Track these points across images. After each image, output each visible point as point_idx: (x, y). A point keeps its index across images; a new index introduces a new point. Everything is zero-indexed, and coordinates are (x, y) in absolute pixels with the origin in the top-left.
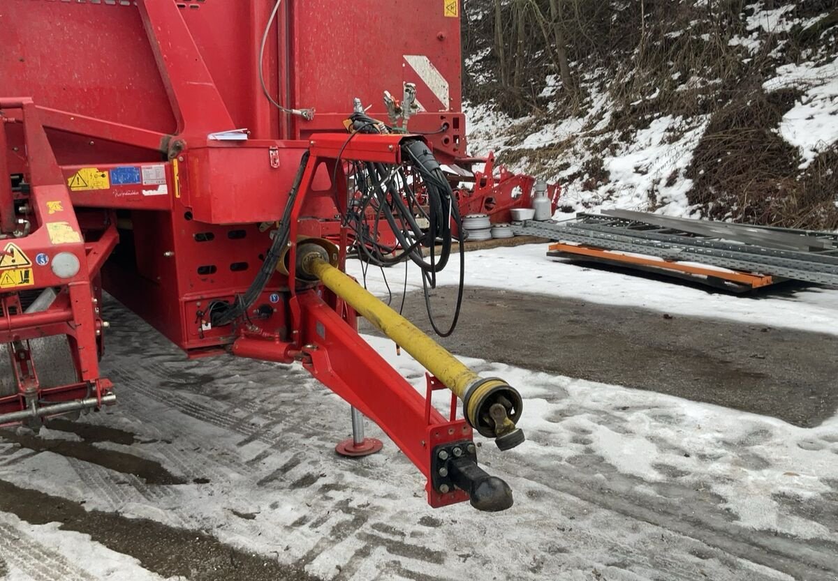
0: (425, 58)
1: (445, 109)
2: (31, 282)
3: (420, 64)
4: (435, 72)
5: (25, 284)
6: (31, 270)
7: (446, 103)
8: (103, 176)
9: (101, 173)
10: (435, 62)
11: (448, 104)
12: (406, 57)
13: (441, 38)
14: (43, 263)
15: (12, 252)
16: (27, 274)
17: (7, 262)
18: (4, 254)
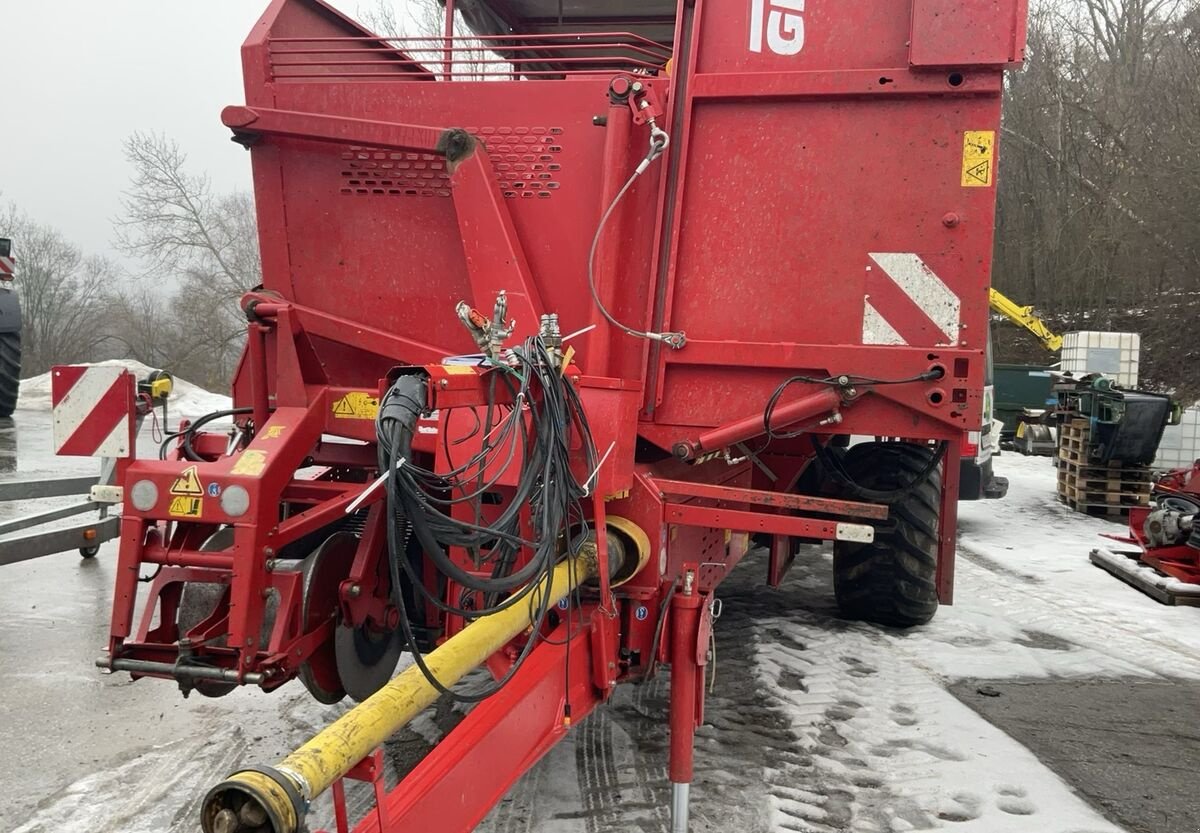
0: (913, 257)
1: (949, 342)
2: (199, 514)
3: (904, 269)
4: (934, 280)
5: (193, 515)
6: (201, 499)
7: (954, 333)
8: (374, 403)
9: (372, 400)
10: (934, 263)
12: (873, 256)
13: (950, 225)
14: (214, 495)
15: (188, 475)
16: (197, 502)
17: (181, 486)
18: (179, 477)
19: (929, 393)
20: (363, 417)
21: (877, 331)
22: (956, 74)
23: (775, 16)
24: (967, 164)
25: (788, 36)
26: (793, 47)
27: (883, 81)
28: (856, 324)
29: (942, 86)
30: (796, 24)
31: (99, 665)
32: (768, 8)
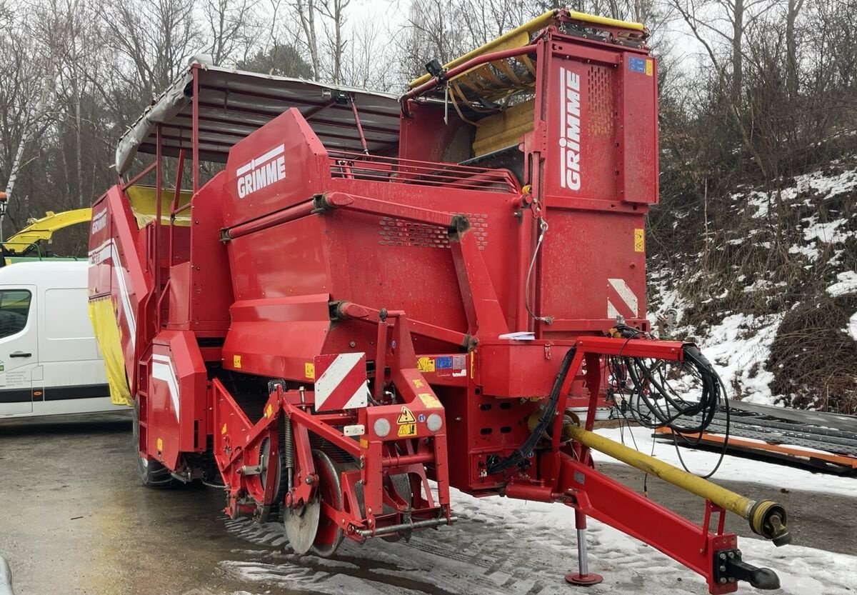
0: (622, 280)
1: (635, 316)
2: (415, 434)
3: (618, 285)
4: (629, 290)
5: (412, 435)
6: (415, 425)
7: (636, 312)
8: (432, 363)
9: (430, 361)
10: (629, 284)
11: (637, 313)
12: (609, 280)
13: (633, 267)
14: (422, 421)
15: (406, 412)
16: (413, 427)
17: (403, 418)
18: (401, 414)
20: (427, 371)
21: (612, 313)
22: (635, 205)
23: (569, 172)
24: (636, 242)
25: (574, 182)
26: (577, 187)
27: (612, 206)
28: (605, 309)
29: (630, 210)
30: (577, 176)
32: (567, 168)
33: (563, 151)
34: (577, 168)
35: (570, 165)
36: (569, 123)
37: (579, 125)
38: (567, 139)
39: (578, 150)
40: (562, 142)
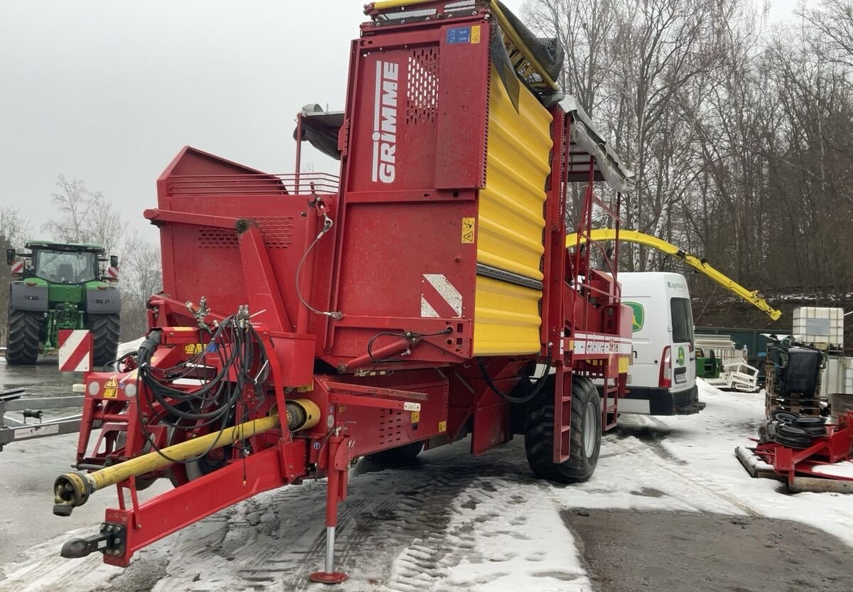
0: (442, 276)
1: (458, 316)
3: (438, 281)
4: (450, 287)
5: (114, 397)
6: (117, 390)
7: (459, 311)
10: (451, 280)
11: (460, 312)
12: (425, 275)
13: (457, 261)
14: (122, 388)
15: (112, 379)
16: (115, 391)
17: (109, 384)
19: (446, 340)
21: (427, 311)
22: (456, 192)
23: (383, 165)
24: (464, 233)
25: (388, 174)
26: (390, 180)
27: (426, 195)
28: (418, 308)
29: (450, 197)
30: (391, 169)
31: (73, 466)
32: (380, 162)
33: (376, 145)
34: (392, 160)
35: (384, 157)
36: (383, 115)
37: (395, 115)
38: (381, 132)
39: (394, 142)
40: (376, 136)
